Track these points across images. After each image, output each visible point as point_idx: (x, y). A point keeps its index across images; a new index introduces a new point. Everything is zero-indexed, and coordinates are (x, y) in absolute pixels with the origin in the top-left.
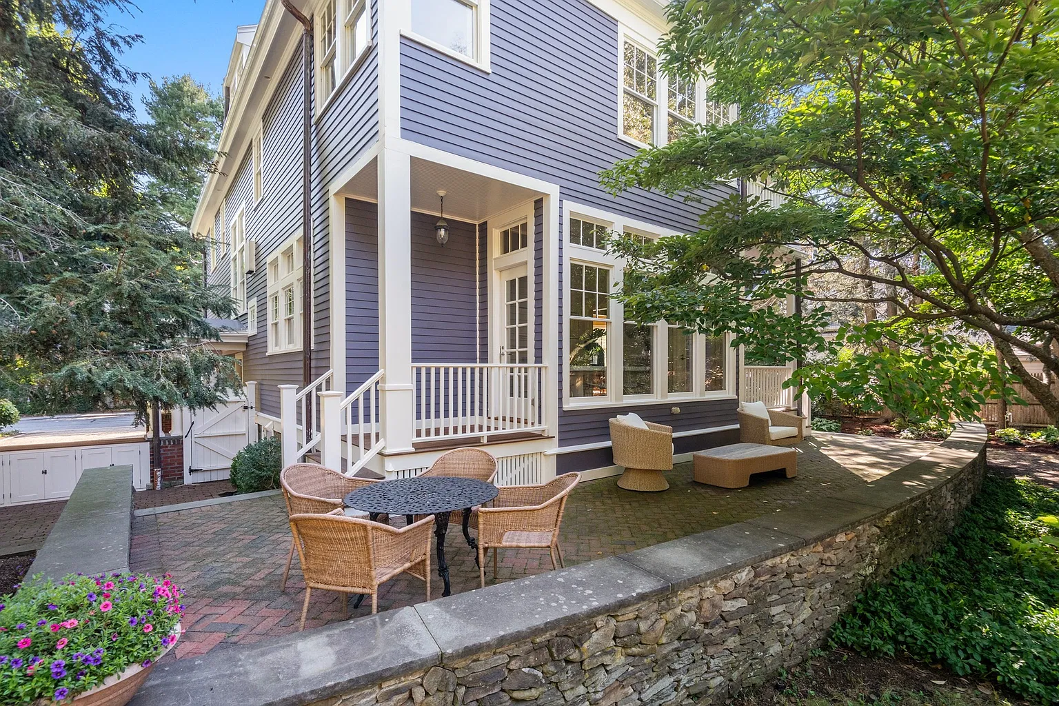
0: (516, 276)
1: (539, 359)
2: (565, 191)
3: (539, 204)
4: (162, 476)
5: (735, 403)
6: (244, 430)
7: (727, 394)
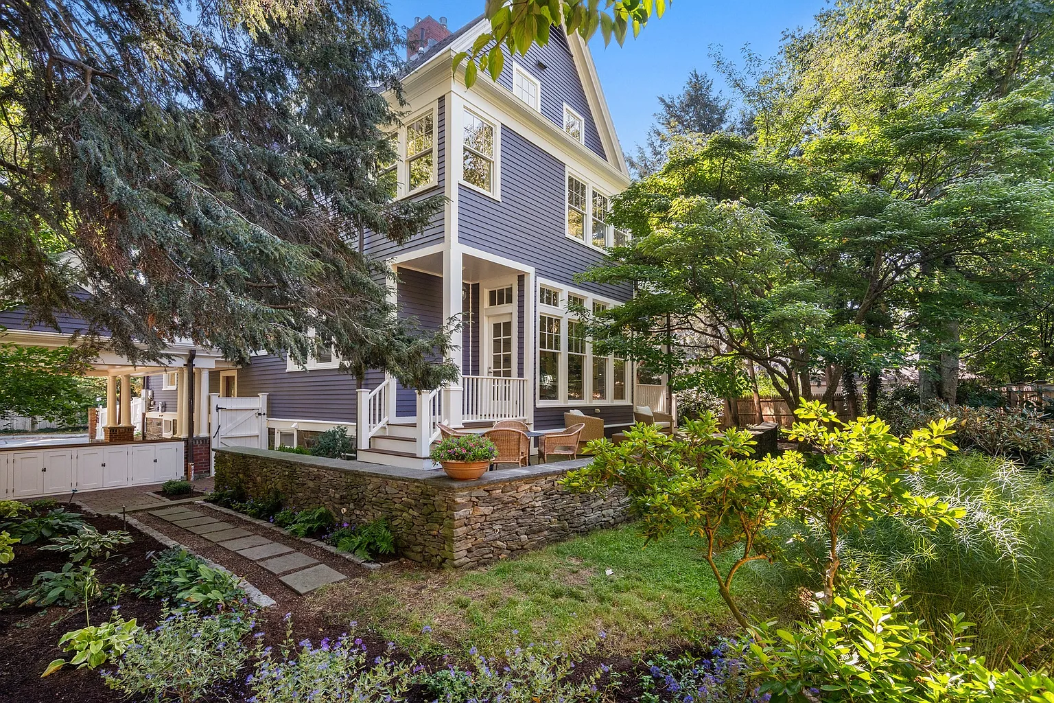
0: (502, 320)
1: (521, 374)
2: (538, 271)
3: (521, 278)
4: (195, 470)
5: (631, 407)
6: (256, 432)
7: (626, 402)
